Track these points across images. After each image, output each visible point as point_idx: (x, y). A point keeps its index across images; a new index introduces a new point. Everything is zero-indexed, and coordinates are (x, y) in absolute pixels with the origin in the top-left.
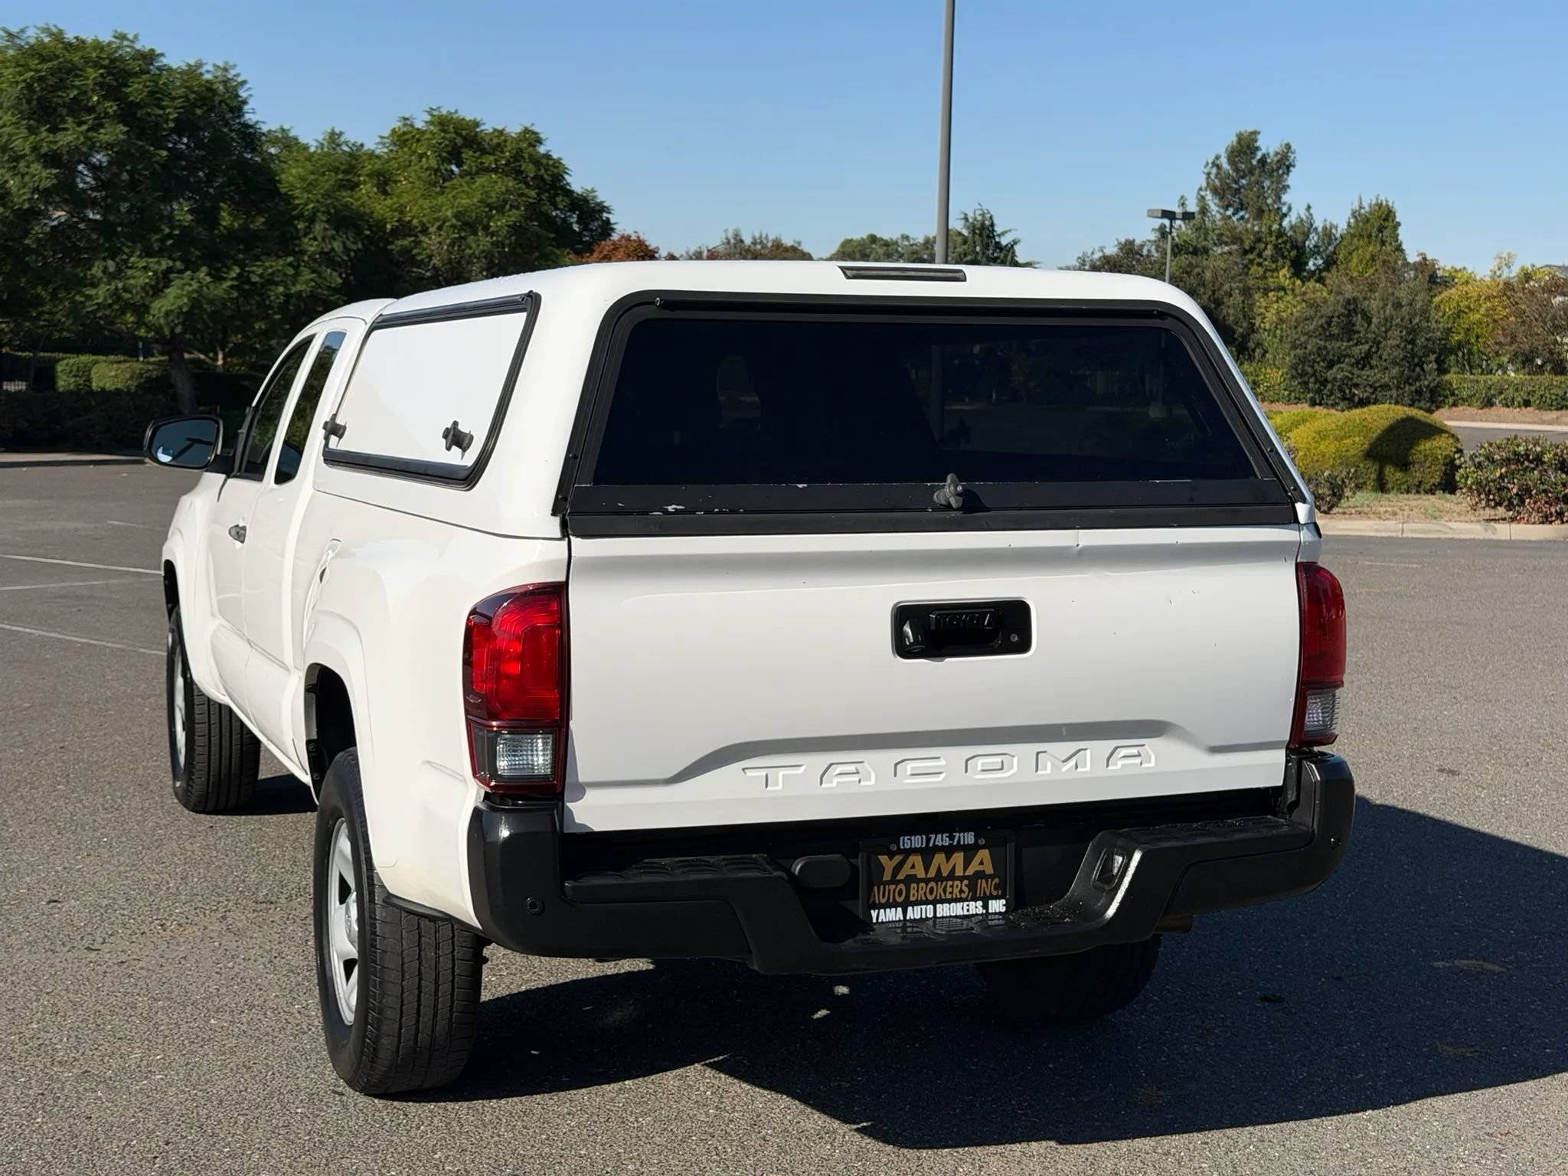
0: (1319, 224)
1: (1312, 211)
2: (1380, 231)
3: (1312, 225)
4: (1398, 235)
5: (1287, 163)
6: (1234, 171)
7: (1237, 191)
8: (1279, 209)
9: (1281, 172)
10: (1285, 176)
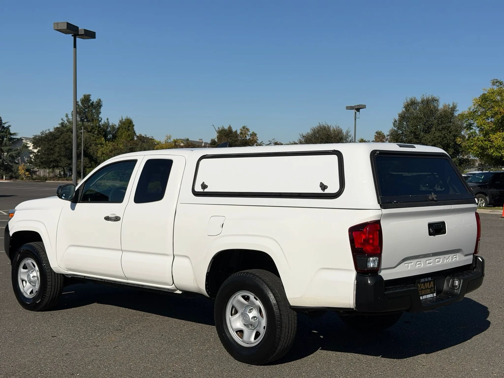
0: (111, 124)
1: (109, 120)
2: (128, 127)
3: (109, 124)
4: (134, 129)
5: (100, 105)
6: (83, 106)
7: (85, 113)
8: (98, 119)
9: (98, 108)
10: (100, 109)
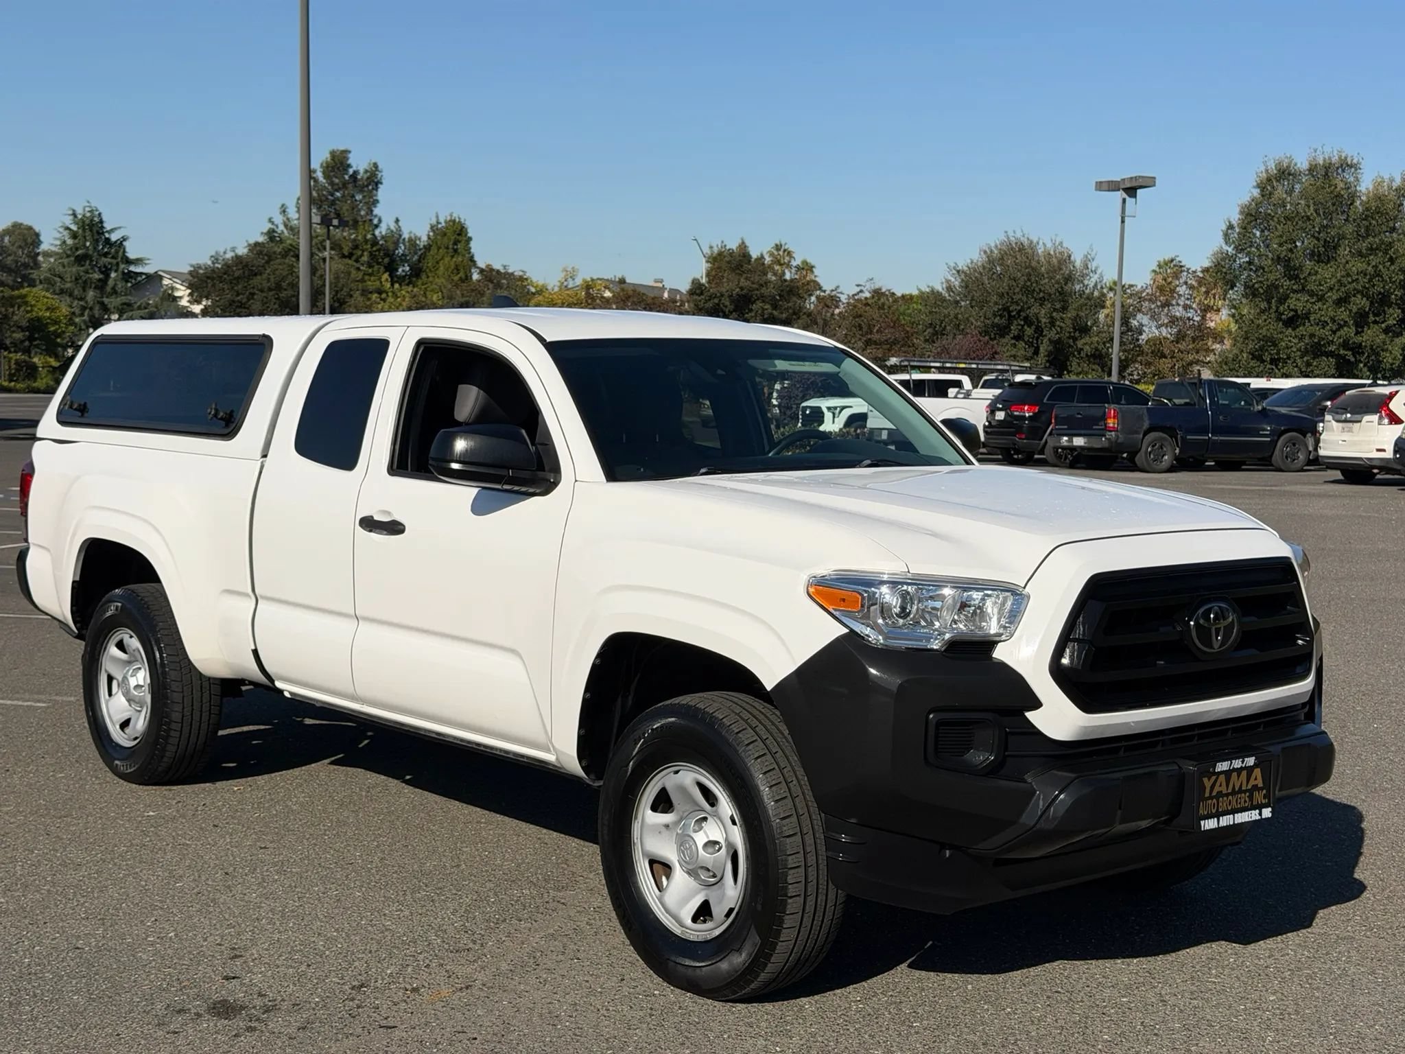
0: (406, 236)
1: (400, 224)
2: (455, 243)
3: (400, 236)
4: (470, 248)
5: (376, 180)
6: (329, 184)
7: (333, 203)
8: (371, 220)
9: (370, 187)
10: (375, 192)
